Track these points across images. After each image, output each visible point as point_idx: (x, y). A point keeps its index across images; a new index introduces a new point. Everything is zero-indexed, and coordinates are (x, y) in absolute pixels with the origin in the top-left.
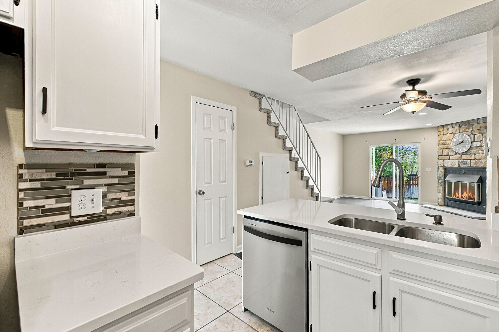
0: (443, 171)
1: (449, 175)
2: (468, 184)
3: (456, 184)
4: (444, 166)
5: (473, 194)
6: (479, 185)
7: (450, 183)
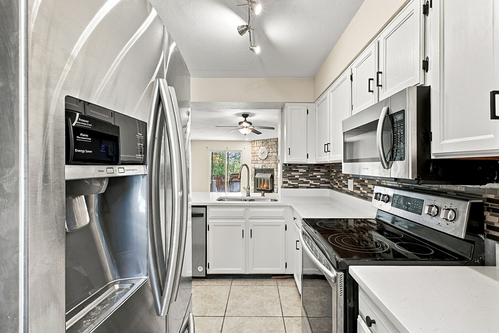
0: (254, 171)
1: (257, 174)
2: (266, 179)
3: (261, 179)
4: (255, 168)
5: (268, 185)
6: (271, 179)
7: (258, 179)
